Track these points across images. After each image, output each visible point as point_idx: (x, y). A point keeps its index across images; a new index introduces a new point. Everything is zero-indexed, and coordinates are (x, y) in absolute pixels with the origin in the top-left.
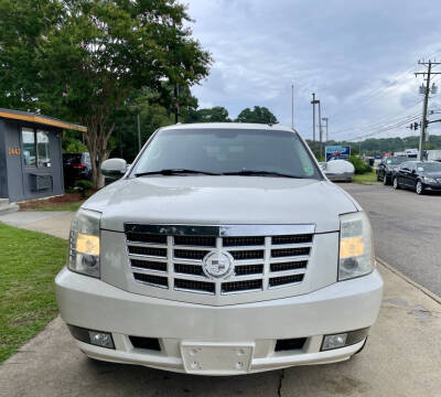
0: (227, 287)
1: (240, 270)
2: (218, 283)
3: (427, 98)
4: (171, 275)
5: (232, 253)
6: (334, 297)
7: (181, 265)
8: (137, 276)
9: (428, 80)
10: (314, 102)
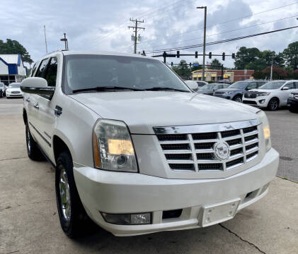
0: (229, 164)
1: (233, 152)
2: (224, 162)
3: (136, 43)
4: (196, 162)
5: (227, 141)
6: (270, 162)
7: (201, 154)
8: (173, 166)
9: (136, 32)
10: (65, 40)
